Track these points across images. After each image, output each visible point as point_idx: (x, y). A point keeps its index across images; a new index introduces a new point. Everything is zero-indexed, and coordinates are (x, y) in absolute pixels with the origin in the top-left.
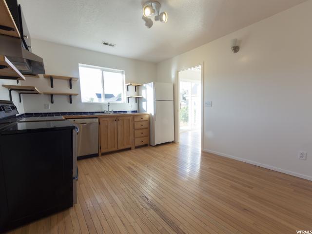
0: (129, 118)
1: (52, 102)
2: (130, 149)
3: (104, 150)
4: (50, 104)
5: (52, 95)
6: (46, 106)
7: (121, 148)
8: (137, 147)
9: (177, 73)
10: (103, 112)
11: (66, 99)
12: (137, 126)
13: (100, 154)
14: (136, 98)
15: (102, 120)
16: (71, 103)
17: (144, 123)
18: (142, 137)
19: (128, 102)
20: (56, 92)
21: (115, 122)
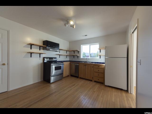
2: (91, 81)
5: (74, 56)
6: (73, 59)
7: (86, 78)
8: (95, 81)
11: (77, 57)
13: (79, 77)
15: (80, 64)
16: (78, 58)
17: (100, 69)
18: (98, 77)
19: (100, 58)
20: (75, 55)
21: (85, 66)
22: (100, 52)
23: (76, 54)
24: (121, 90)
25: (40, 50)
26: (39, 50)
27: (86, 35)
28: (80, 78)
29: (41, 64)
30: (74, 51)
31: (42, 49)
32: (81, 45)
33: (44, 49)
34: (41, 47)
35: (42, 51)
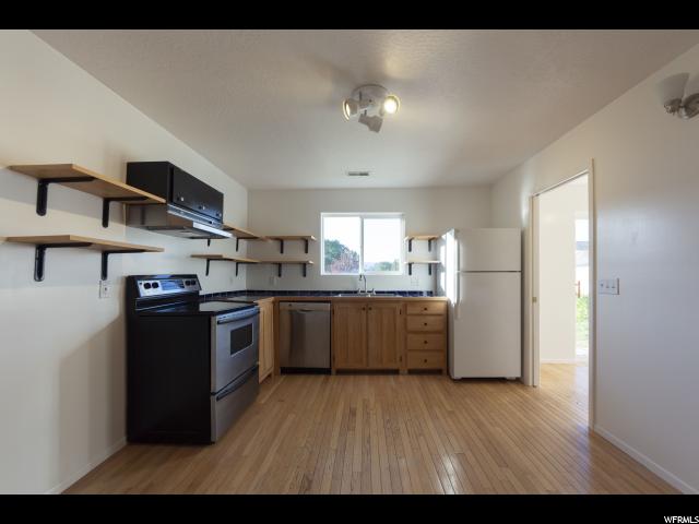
0: (394, 305)
1: (280, 275)
2: (396, 372)
3: (339, 364)
4: (276, 278)
5: (280, 265)
6: (271, 282)
7: (374, 365)
8: (411, 372)
9: (533, 200)
10: (356, 292)
11: (298, 269)
12: (414, 324)
13: (333, 371)
14: (430, 265)
15: (337, 306)
16: (305, 275)
17: (430, 320)
18: (424, 351)
19: (410, 273)
20: (285, 260)
21: (364, 313)
22: (410, 250)
23: (294, 253)
24: (502, 380)
25: (105, 224)
26: (100, 221)
27: (366, 174)
28: (340, 372)
29: (113, 324)
30: (281, 241)
31: (121, 222)
32: (322, 214)
33: (129, 221)
34: (112, 205)
35: (118, 233)
